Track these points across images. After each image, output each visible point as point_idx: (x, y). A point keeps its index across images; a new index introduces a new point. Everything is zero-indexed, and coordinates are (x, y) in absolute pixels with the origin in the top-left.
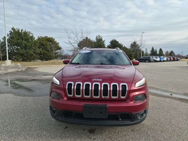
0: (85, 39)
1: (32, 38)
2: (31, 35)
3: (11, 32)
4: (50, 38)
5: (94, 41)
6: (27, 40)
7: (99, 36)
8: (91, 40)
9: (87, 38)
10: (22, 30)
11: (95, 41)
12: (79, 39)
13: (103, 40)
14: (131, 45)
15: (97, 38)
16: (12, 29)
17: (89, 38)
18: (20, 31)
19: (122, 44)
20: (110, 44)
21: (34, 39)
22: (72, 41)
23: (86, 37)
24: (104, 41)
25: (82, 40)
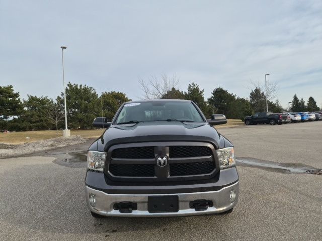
0: (171, 90)
1: (94, 95)
2: (93, 92)
3: (67, 89)
4: (118, 93)
5: (185, 93)
6: (87, 99)
7: (193, 84)
8: (180, 91)
9: (173, 89)
10: (81, 86)
11: (188, 93)
12: (161, 92)
13: (200, 90)
14: (251, 94)
15: (189, 88)
16: (68, 85)
17: (176, 89)
18: (79, 87)
19: (234, 94)
20: (213, 96)
21: (97, 98)
22: (151, 95)
23: (172, 87)
24: (201, 92)
25: (166, 93)
